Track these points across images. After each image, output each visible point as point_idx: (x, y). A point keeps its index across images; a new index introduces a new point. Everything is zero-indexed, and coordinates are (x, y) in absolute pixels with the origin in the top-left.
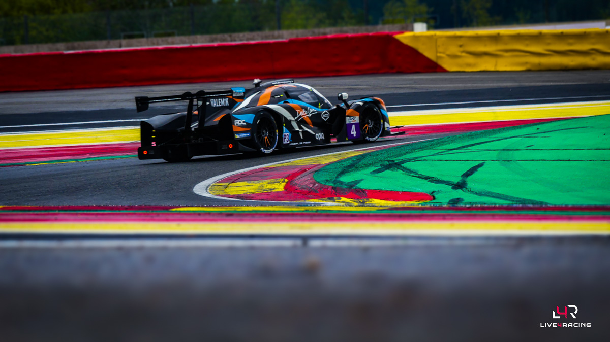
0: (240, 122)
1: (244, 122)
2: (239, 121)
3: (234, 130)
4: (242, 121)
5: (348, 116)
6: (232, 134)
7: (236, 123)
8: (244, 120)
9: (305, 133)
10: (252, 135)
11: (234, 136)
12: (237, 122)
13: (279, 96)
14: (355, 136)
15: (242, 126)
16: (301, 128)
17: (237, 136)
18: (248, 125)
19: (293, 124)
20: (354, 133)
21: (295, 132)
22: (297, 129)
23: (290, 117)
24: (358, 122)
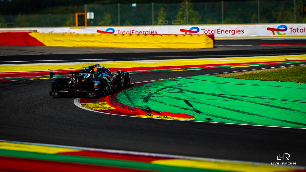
3: (94, 88)
5: (121, 79)
8: (97, 83)
9: (112, 87)
10: (99, 89)
12: (96, 84)
13: (99, 72)
15: (97, 86)
16: (110, 85)
17: (95, 90)
18: (98, 85)
19: (109, 84)
20: (123, 86)
21: (109, 87)
22: (109, 86)
23: (108, 81)
24: (124, 81)
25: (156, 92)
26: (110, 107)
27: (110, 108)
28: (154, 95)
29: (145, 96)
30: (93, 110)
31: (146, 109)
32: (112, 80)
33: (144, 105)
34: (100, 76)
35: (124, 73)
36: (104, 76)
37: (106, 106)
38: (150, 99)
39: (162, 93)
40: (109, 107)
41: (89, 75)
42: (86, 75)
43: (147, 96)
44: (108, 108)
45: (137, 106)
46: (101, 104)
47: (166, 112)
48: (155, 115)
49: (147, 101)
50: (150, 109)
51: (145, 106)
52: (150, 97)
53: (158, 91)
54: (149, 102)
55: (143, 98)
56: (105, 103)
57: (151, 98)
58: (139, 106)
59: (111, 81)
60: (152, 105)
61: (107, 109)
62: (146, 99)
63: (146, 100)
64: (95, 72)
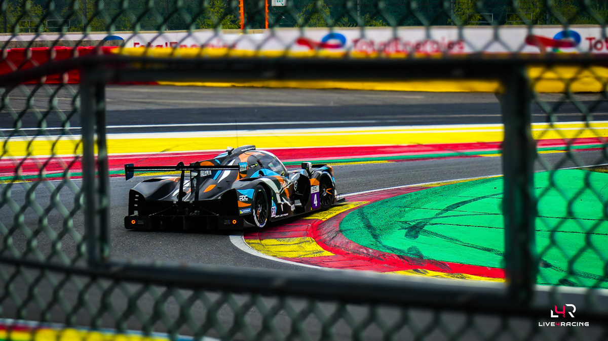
0: (244, 198)
1: (246, 197)
2: (242, 196)
3: (239, 206)
4: (245, 197)
5: (313, 186)
6: (237, 209)
7: (240, 199)
8: (247, 196)
9: (285, 205)
10: (252, 210)
11: (239, 212)
12: (242, 198)
13: (254, 166)
14: (316, 205)
15: (245, 202)
16: (282, 200)
17: (241, 212)
18: (250, 201)
19: (278, 197)
20: (316, 202)
21: (278, 205)
22: (279, 202)
23: (276, 190)
24: (318, 191)
25: (441, 214)
26: (321, 249)
27: (320, 252)
28: (434, 221)
29: (413, 224)
30: (279, 258)
31: (412, 256)
32: (288, 187)
33: (408, 247)
34: (256, 175)
35: (320, 170)
36: (267, 176)
37: (311, 248)
38: (425, 231)
39: (457, 216)
40: (318, 249)
41: (227, 173)
42: (219, 172)
43: (418, 223)
44: (316, 253)
45: (388, 248)
46: (300, 243)
47: (463, 265)
48: (434, 272)
49: (416, 237)
50: (421, 257)
51: (410, 248)
52: (425, 225)
53: (447, 210)
54: (421, 237)
55: (406, 229)
56: (309, 241)
57: (426, 228)
58: (395, 249)
59: (283, 189)
60: (429, 248)
61: (313, 256)
62: (415, 230)
63: (413, 233)
64: (243, 166)
